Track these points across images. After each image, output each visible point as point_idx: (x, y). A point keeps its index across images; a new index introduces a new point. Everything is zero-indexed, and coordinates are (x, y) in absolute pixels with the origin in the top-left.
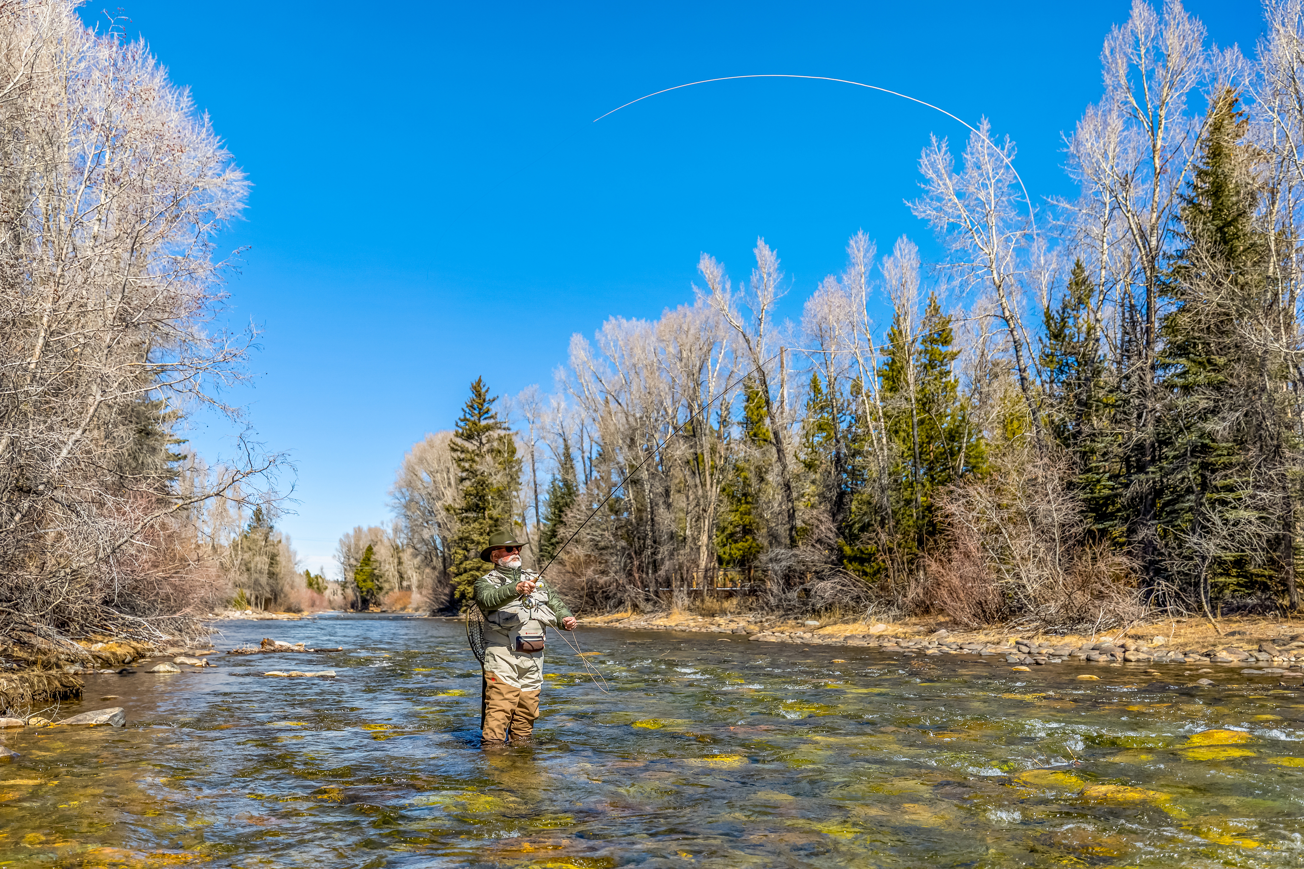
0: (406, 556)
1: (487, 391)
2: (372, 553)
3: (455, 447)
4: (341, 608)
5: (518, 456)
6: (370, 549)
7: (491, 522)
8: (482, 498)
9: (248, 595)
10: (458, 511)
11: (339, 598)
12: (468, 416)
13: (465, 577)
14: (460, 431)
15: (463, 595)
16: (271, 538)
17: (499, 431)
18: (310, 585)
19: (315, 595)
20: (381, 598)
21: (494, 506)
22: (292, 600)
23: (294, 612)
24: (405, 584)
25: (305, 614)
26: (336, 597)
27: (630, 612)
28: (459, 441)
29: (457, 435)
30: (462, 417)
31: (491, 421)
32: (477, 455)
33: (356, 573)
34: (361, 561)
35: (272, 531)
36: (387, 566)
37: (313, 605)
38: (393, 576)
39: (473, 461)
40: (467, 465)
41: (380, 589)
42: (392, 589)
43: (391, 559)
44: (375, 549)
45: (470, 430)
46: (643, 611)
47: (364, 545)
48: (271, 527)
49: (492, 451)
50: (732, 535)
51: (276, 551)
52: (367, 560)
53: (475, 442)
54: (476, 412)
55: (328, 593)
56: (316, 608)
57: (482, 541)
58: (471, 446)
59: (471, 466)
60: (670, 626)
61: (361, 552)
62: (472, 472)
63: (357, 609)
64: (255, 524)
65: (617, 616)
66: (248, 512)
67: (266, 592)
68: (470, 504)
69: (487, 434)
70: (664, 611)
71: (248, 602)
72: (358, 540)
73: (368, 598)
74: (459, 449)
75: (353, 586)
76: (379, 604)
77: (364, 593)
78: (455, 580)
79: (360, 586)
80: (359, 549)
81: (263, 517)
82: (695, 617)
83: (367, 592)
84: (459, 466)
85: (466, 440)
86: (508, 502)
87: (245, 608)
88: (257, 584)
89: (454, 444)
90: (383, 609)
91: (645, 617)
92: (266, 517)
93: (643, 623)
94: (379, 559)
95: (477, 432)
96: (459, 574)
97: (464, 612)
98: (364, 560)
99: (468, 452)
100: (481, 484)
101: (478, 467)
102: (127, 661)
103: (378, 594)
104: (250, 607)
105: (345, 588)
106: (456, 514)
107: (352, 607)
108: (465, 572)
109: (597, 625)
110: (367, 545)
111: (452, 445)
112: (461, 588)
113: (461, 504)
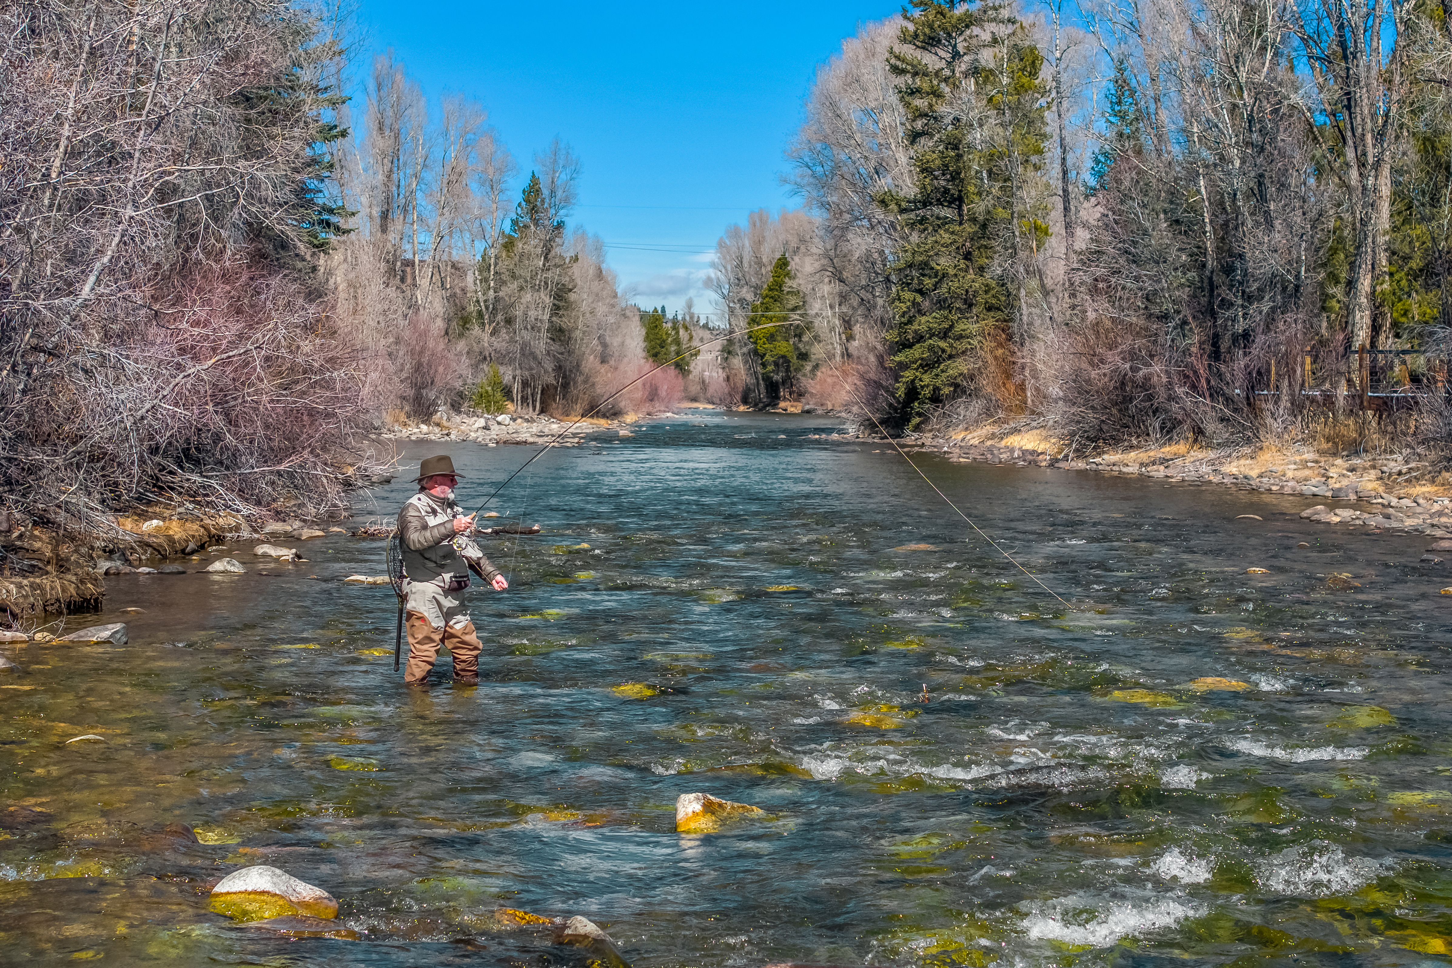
2: (788, 275)
3: (900, 64)
4: (722, 401)
6: (783, 264)
7: (969, 228)
8: (956, 175)
9: (507, 379)
10: (904, 204)
11: (715, 376)
13: (917, 352)
14: (911, 27)
15: (912, 393)
16: (557, 250)
17: (993, 27)
19: (665, 372)
20: (805, 379)
21: (980, 193)
22: (599, 390)
25: (627, 419)
26: (713, 374)
27: (1190, 442)
28: (909, 51)
29: (904, 40)
31: (974, 6)
32: (946, 80)
33: (753, 321)
34: (764, 291)
35: (559, 235)
36: (819, 305)
37: (652, 396)
38: (832, 329)
39: (937, 94)
40: (919, 103)
41: (804, 356)
42: (827, 358)
43: (827, 288)
44: (792, 266)
45: (931, 27)
47: (770, 253)
48: (560, 226)
49: (976, 71)
51: (565, 280)
52: (776, 291)
53: (941, 53)
55: (699, 365)
57: (952, 272)
58: (932, 61)
59: (931, 106)
60: (1245, 477)
61: (763, 271)
62: (935, 118)
63: (756, 405)
64: (527, 220)
65: (1168, 450)
66: (509, 193)
67: (546, 371)
68: (929, 188)
69: (968, 32)
70: (1248, 441)
71: (507, 393)
72: (759, 242)
73: (777, 377)
74: (909, 68)
75: (745, 350)
76: (801, 395)
77: (770, 368)
78: (897, 359)
79: (761, 350)
80: (760, 264)
81: (543, 201)
82: (1306, 456)
83: (776, 364)
84: (907, 105)
85: (923, 48)
86: (1009, 184)
87: (501, 410)
88: (527, 353)
89: (898, 58)
90: (807, 407)
91: (1212, 454)
92: (547, 201)
93: (1205, 469)
94: (803, 288)
95: (944, 29)
96: (906, 345)
97: (917, 428)
98: (770, 290)
99: (926, 74)
100: (954, 144)
101: (942, 109)
102: (188, 549)
103: (798, 370)
104: (510, 407)
105: (729, 353)
106: (902, 211)
107: (745, 401)
108: (918, 342)
109: (1125, 470)
110: (778, 256)
111: (893, 61)
112: (908, 375)
113: (912, 191)
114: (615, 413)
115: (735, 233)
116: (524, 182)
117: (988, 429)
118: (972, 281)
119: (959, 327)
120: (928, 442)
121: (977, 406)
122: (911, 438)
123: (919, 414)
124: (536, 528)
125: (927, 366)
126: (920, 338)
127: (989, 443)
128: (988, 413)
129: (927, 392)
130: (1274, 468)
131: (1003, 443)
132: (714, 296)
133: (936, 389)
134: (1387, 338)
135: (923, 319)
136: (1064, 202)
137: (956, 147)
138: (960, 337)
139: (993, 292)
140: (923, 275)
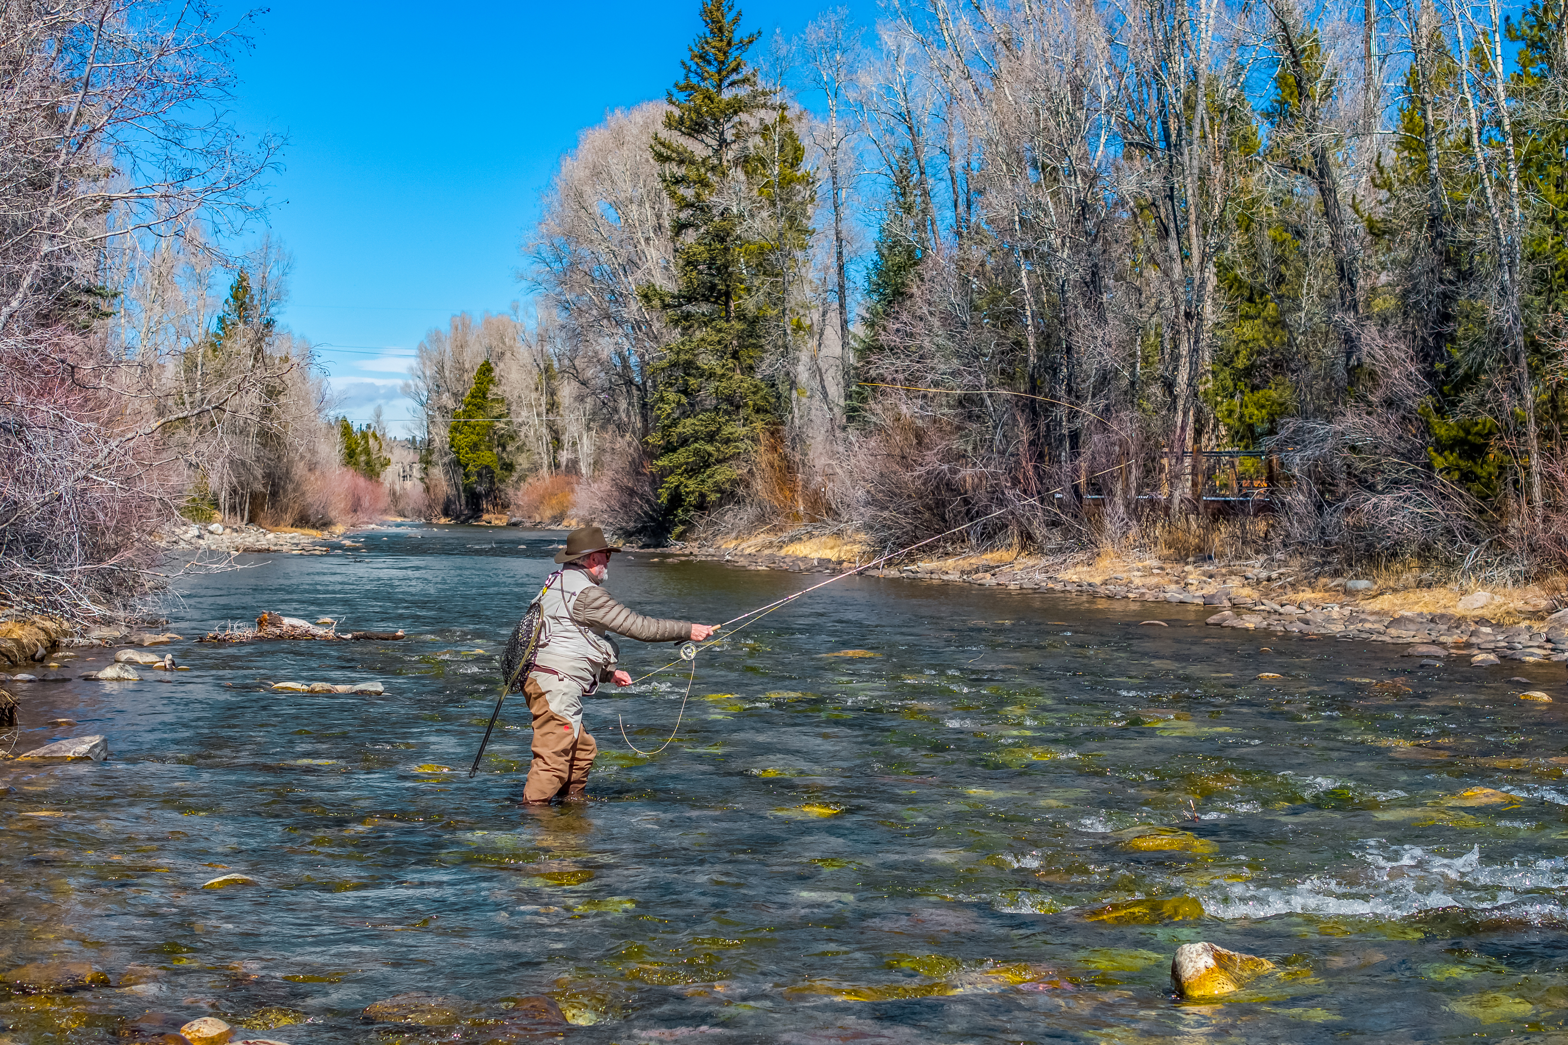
0: (567, 391)
1: (736, 21)
2: (491, 381)
3: (665, 152)
4: (419, 513)
5: (806, 166)
6: (486, 370)
7: (739, 326)
8: (723, 270)
9: (215, 487)
10: (668, 300)
11: (413, 487)
12: (694, 80)
13: (681, 456)
14: (677, 113)
15: (676, 499)
16: (267, 349)
17: (762, 113)
18: (351, 456)
19: (362, 482)
20: (511, 492)
21: (748, 290)
22: (310, 498)
23: (314, 527)
24: (564, 456)
25: (339, 529)
26: (408, 484)
27: (1016, 548)
28: (674, 137)
29: (669, 125)
30: (682, 83)
31: (743, 92)
32: (713, 169)
33: (455, 429)
34: (467, 398)
35: (269, 332)
36: (524, 413)
37: (355, 507)
38: (539, 438)
39: (704, 183)
40: (689, 193)
41: (509, 467)
42: (535, 468)
43: (534, 395)
44: (497, 370)
45: (698, 111)
46: (1041, 551)
47: (473, 359)
48: (269, 324)
49: (746, 159)
50: (1248, 372)
51: (277, 380)
53: (709, 141)
54: (712, 70)
55: (390, 476)
56: (362, 517)
57: (719, 371)
58: (698, 149)
59: (698, 195)
60: (1090, 585)
61: (466, 377)
62: (702, 210)
63: (457, 518)
64: (234, 317)
65: (989, 558)
66: (218, 288)
67: (255, 478)
68: (696, 282)
69: (736, 119)
70: (1083, 548)
71: (214, 502)
72: (461, 347)
73: (480, 489)
74: (674, 155)
75: (446, 459)
76: (505, 506)
77: (474, 478)
78: (660, 463)
79: (463, 460)
80: (463, 370)
81: (252, 298)
82: (1147, 563)
83: (479, 475)
84: (672, 195)
85: (689, 135)
86: (780, 279)
87: (210, 519)
88: (237, 457)
89: (663, 144)
90: (514, 520)
91: (1043, 562)
92: (257, 298)
93: (1039, 577)
94: (507, 395)
95: (712, 115)
96: (669, 448)
97: (681, 537)
98: (473, 397)
99: (692, 162)
100: (721, 236)
101: (712, 201)
102: (38, 656)
103: (502, 481)
104: (218, 516)
105: (428, 463)
106: (665, 306)
107: (446, 513)
108: (682, 445)
109: (945, 577)
110: (480, 361)
111: (658, 148)
112: (672, 480)
113: (672, 287)
115: (436, 337)
116: (233, 277)
117: (762, 538)
118: (740, 381)
119: (727, 430)
120: (696, 551)
121: (748, 513)
122: (676, 547)
123: (683, 522)
124: (400, 633)
125: (692, 471)
126: (684, 442)
127: (767, 552)
128: (761, 519)
129: (692, 499)
130: (1119, 575)
131: (783, 553)
132: (412, 403)
133: (703, 496)
134: (1210, 439)
135: (689, 421)
136: (840, 299)
137: (722, 240)
138: (727, 441)
139: (761, 393)
140: (688, 375)
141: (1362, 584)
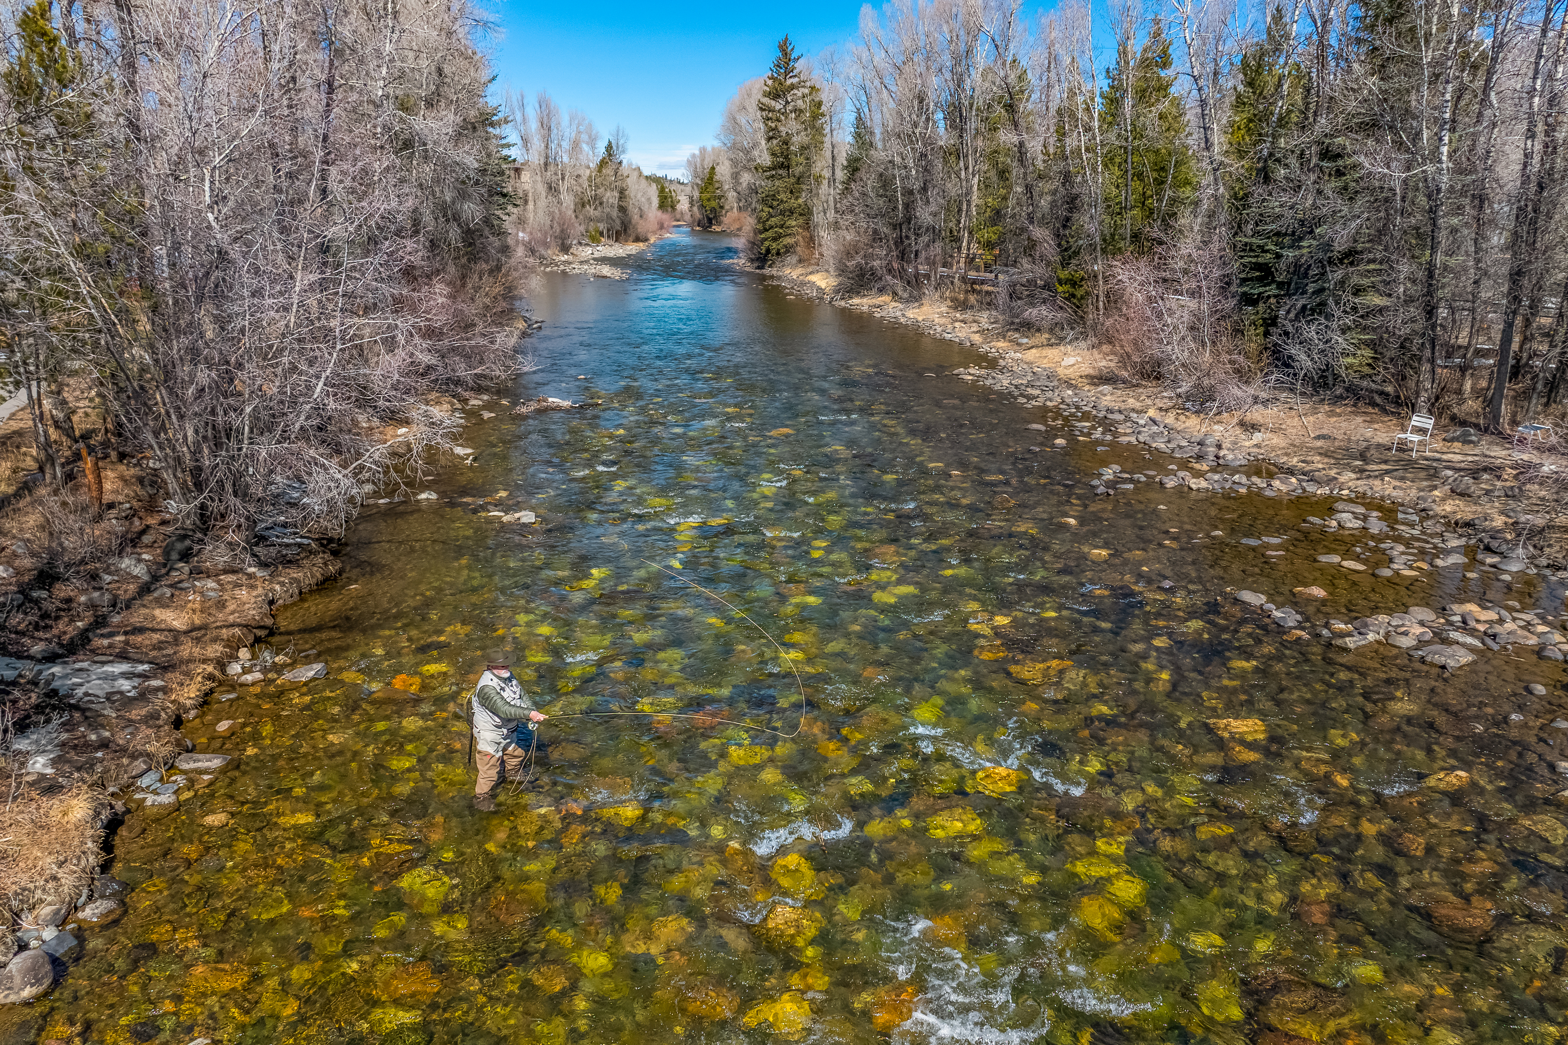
1: (792, 50)
2: (715, 174)
3: (763, 107)
4: (689, 224)
6: (713, 168)
8: (787, 157)
9: (601, 229)
10: (766, 169)
12: (775, 75)
13: (769, 234)
14: (768, 90)
15: (768, 251)
16: (620, 173)
17: (802, 90)
19: (664, 216)
20: (723, 217)
21: (797, 165)
22: (639, 230)
23: (642, 241)
25: (653, 241)
27: (890, 298)
28: (766, 100)
29: (765, 95)
30: (770, 76)
31: (795, 80)
32: (783, 114)
33: (702, 192)
34: (705, 180)
35: (621, 166)
36: (727, 187)
37: (661, 228)
38: (733, 197)
39: (778, 120)
40: (773, 124)
41: (722, 208)
42: (731, 208)
43: (730, 179)
44: (717, 170)
45: (777, 88)
46: (901, 301)
47: (708, 164)
48: (621, 162)
49: (796, 110)
51: (624, 185)
52: (711, 178)
53: (781, 102)
54: (782, 71)
56: (664, 231)
57: (785, 199)
58: (778, 105)
59: (776, 125)
60: (916, 320)
61: (705, 172)
62: (778, 131)
63: (704, 230)
64: (607, 160)
65: (880, 301)
66: (599, 148)
67: (617, 224)
68: (776, 162)
69: (792, 92)
70: (917, 302)
71: (602, 234)
72: (703, 160)
73: (711, 216)
74: (767, 108)
75: (698, 204)
76: (721, 226)
77: (709, 212)
78: (762, 235)
79: (705, 205)
80: (704, 169)
81: (613, 151)
82: (942, 310)
83: (711, 210)
84: (766, 125)
85: (773, 99)
86: (810, 161)
87: (599, 242)
88: (609, 217)
89: (762, 104)
90: (724, 229)
91: (900, 306)
92: (615, 151)
93: (899, 314)
94: (721, 179)
95: (782, 91)
96: (766, 230)
97: (770, 266)
98: (708, 180)
99: (774, 111)
100: (786, 143)
101: (782, 128)
103: (720, 213)
104: (603, 241)
105: (692, 205)
106: (764, 171)
107: (700, 228)
108: (771, 229)
109: (861, 309)
110: (711, 165)
111: (760, 105)
112: (767, 243)
113: (768, 163)
114: (646, 240)
116: (606, 143)
117: (799, 271)
118: (793, 203)
119: (788, 223)
120: (774, 273)
121: (795, 259)
122: (767, 270)
123: (771, 260)
125: (775, 239)
126: (771, 227)
127: (800, 278)
128: (800, 261)
129: (774, 251)
130: (929, 316)
131: (806, 279)
133: (778, 250)
134: (974, 245)
135: (773, 219)
138: (788, 228)
139: (802, 208)
140: (774, 200)
141: (1025, 340)
